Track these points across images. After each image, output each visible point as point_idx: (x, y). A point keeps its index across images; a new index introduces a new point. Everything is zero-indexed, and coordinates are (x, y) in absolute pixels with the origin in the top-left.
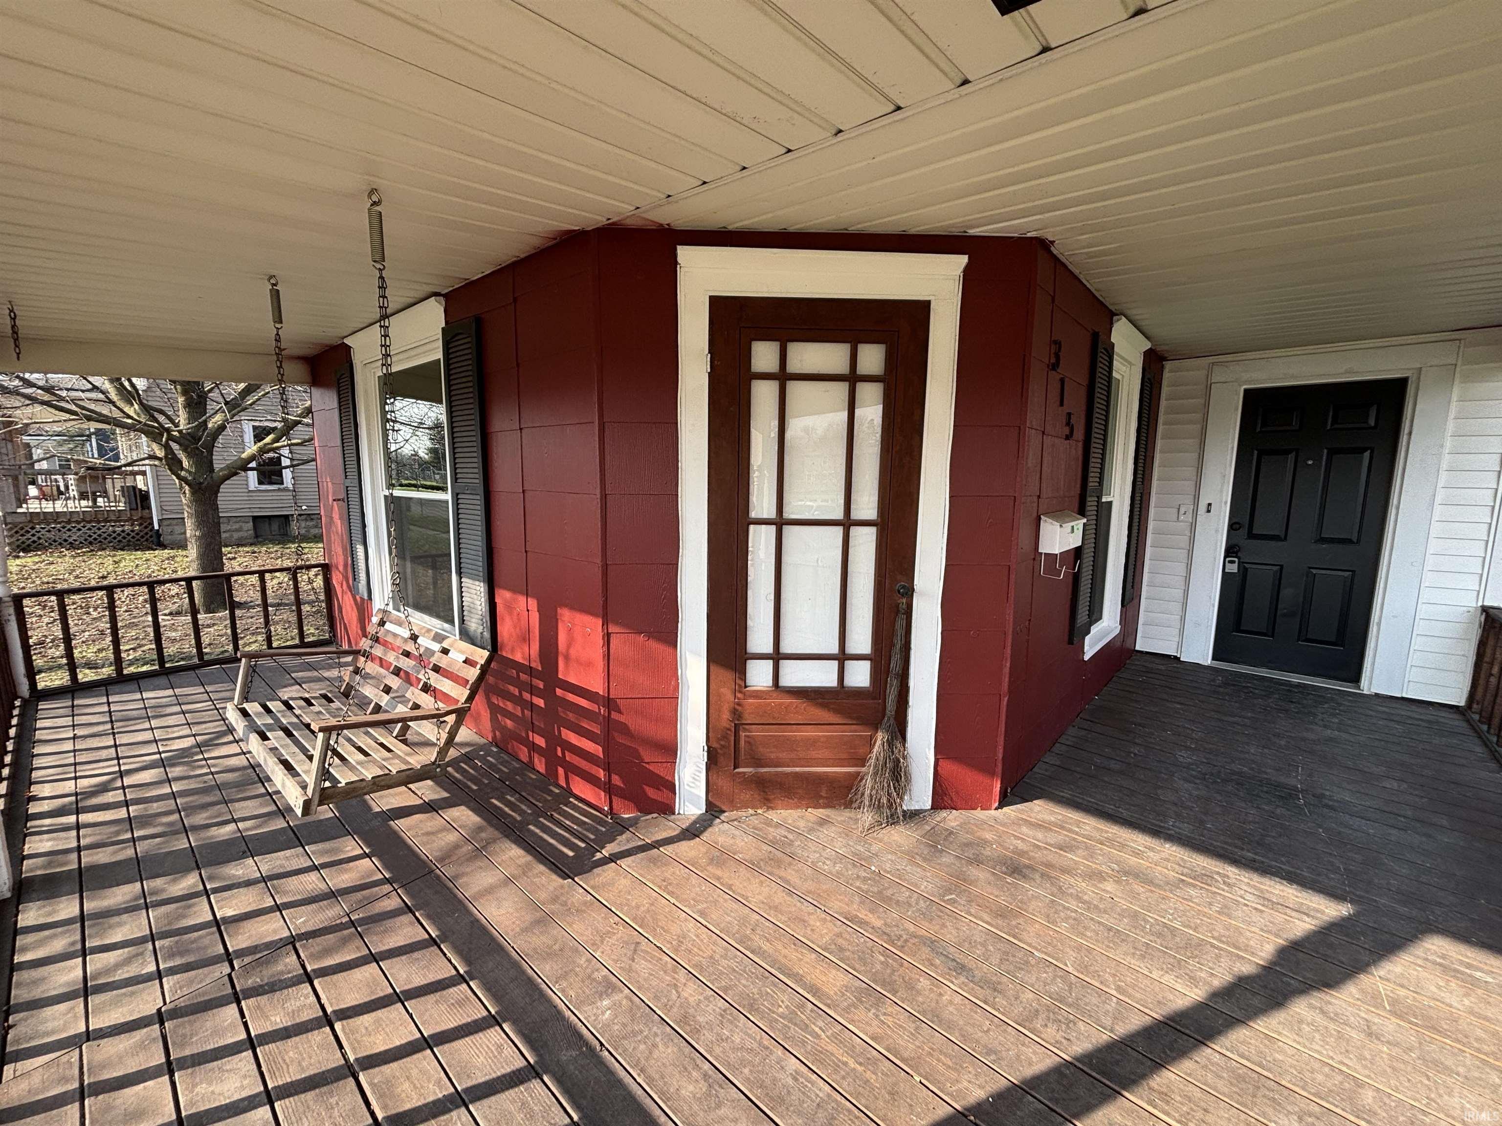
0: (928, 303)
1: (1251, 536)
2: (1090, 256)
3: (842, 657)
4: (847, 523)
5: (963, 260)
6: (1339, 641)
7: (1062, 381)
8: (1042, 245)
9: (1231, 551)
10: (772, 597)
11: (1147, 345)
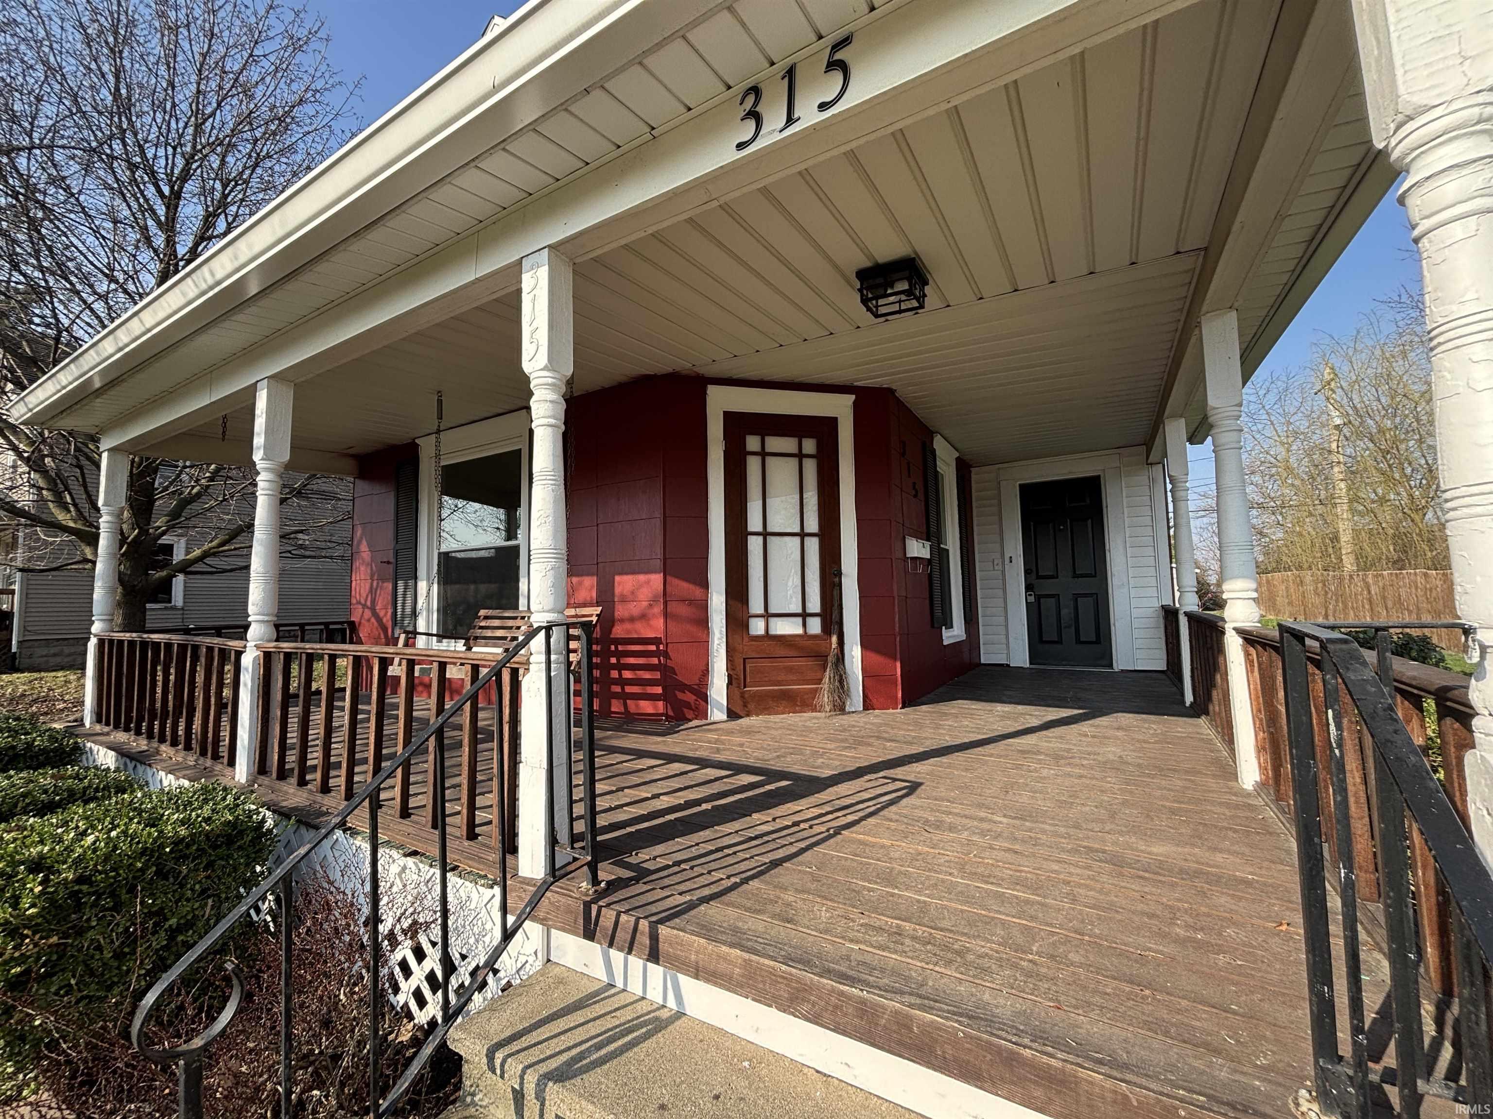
0: (836, 419)
1: (1039, 577)
2: (915, 398)
3: (804, 615)
4: (802, 535)
5: (853, 397)
6: (1098, 641)
7: (908, 464)
8: (890, 392)
9: (1029, 588)
10: (762, 579)
11: (957, 455)
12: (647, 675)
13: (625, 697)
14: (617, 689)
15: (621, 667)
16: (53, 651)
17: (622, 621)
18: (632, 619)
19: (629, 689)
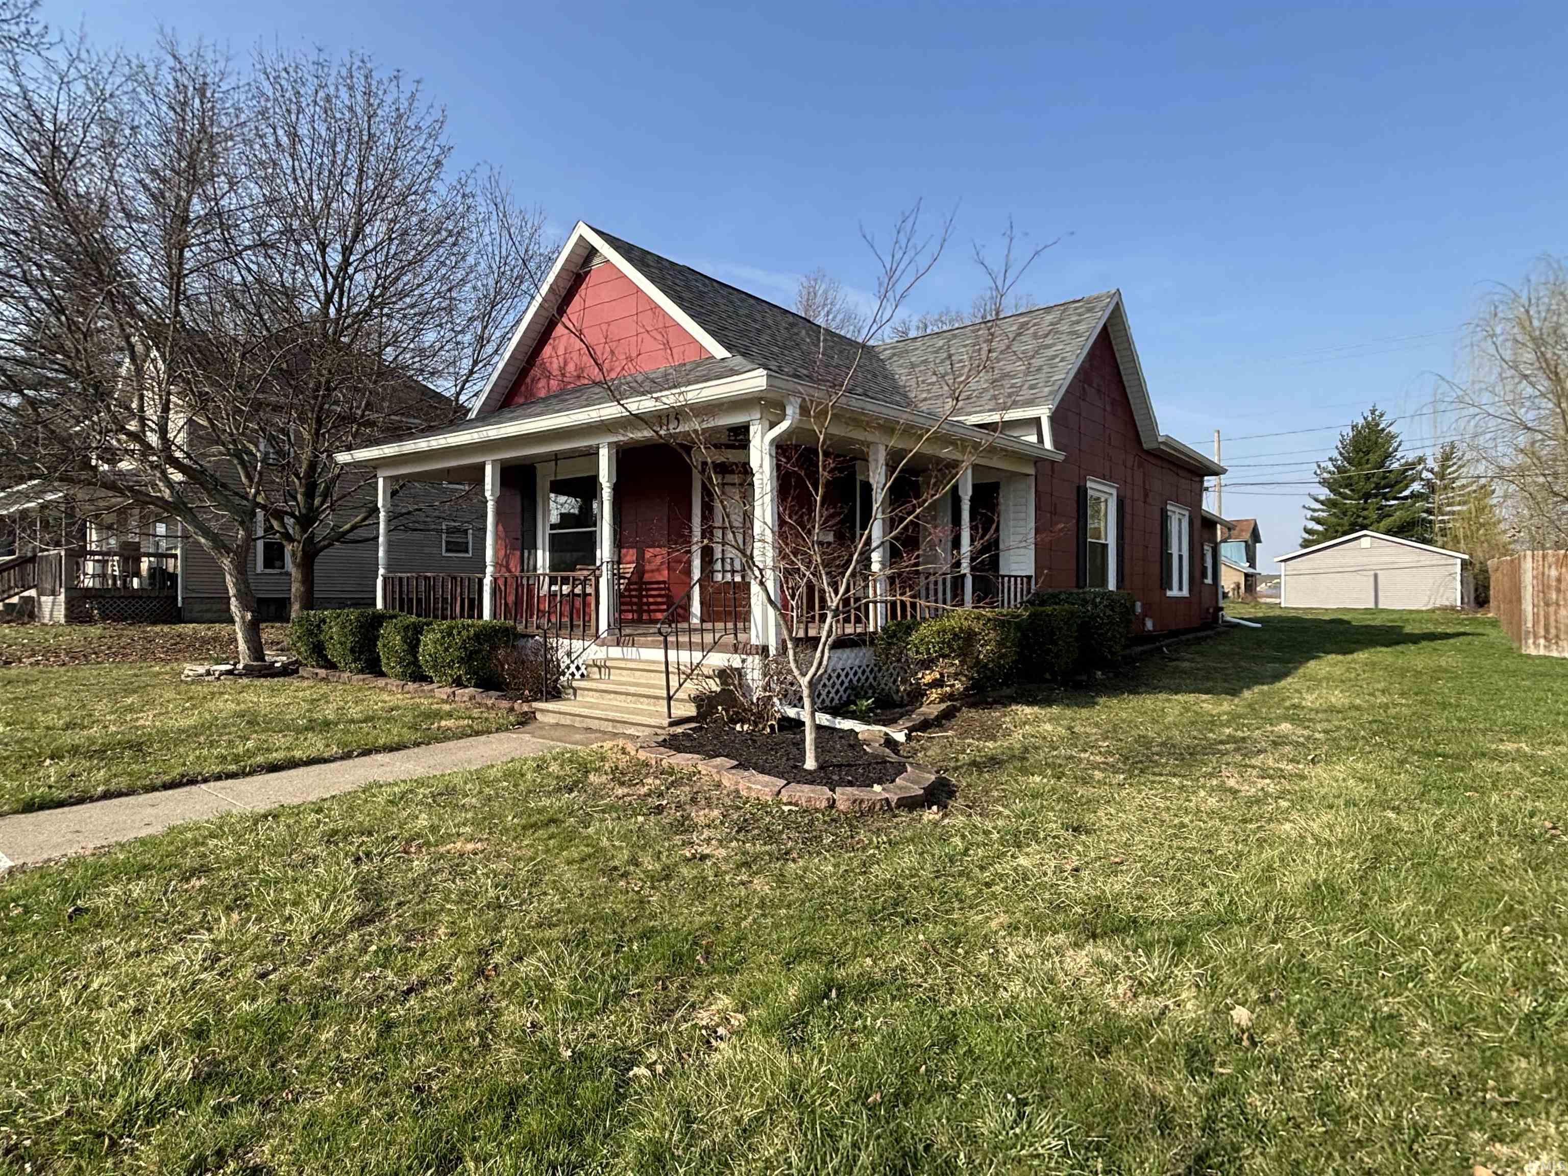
12: (659, 600)
13: (649, 611)
14: (646, 608)
15: (648, 596)
16: (204, 607)
17: (648, 572)
18: (652, 571)
19: (652, 607)
